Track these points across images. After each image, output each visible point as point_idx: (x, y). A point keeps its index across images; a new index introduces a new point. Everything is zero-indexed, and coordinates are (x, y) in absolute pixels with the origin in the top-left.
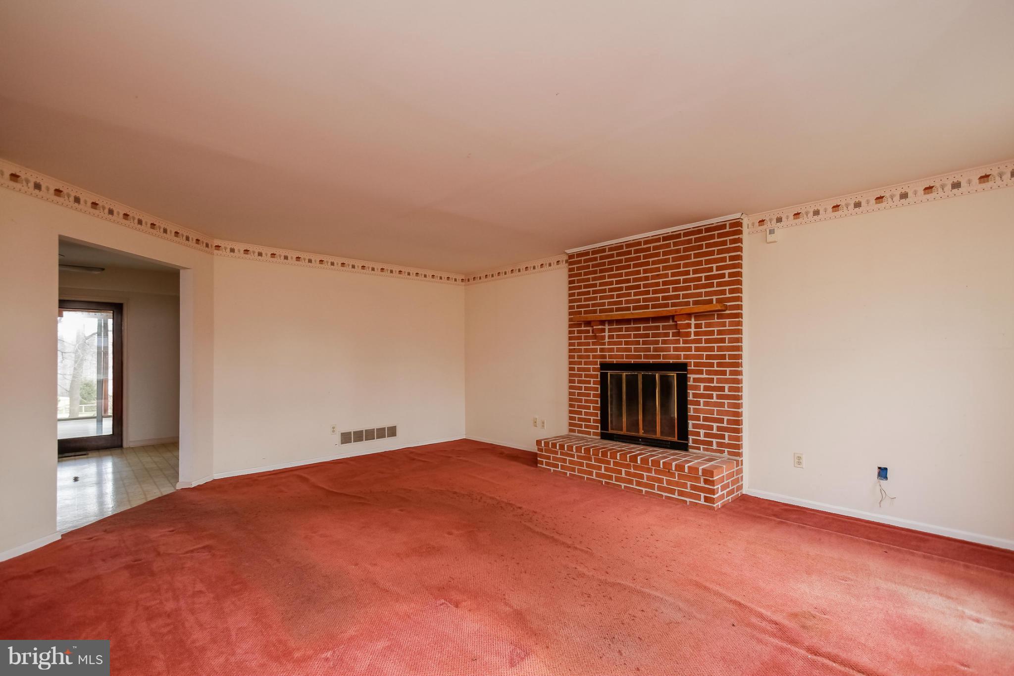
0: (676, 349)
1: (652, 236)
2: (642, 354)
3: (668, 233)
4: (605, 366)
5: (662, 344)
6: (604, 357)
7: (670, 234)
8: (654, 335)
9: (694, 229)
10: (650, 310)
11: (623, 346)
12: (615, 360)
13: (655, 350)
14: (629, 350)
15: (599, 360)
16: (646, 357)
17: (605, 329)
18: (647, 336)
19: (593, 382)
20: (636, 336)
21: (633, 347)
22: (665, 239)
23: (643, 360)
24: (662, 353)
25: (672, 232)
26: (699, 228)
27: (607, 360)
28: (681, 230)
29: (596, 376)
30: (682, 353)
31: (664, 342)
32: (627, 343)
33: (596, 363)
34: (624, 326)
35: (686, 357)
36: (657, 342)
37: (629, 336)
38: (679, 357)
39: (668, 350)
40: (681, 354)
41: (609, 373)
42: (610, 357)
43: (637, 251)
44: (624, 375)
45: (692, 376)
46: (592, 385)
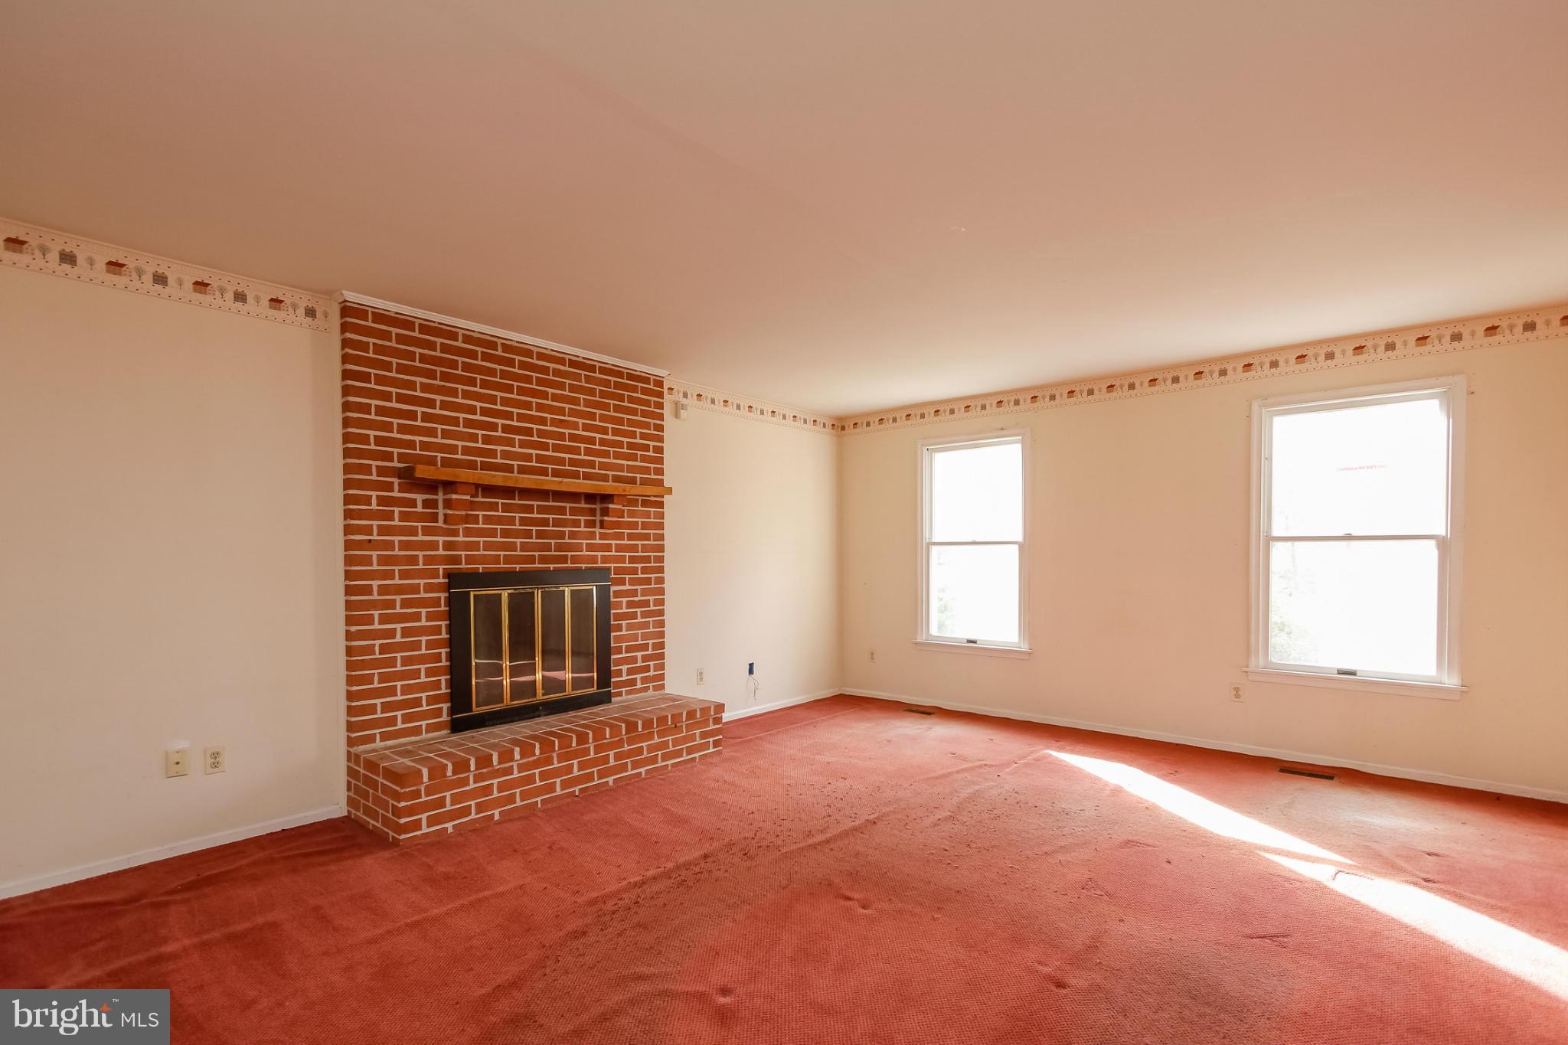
0: (590, 547)
1: (552, 350)
2: (536, 554)
3: (578, 357)
4: (455, 579)
5: (569, 538)
6: (456, 560)
7: (581, 360)
8: (557, 522)
9: (613, 367)
10: (549, 478)
11: (499, 539)
12: (480, 566)
13: (559, 547)
14: (512, 547)
15: (441, 567)
16: (543, 559)
17: (437, 500)
18: (545, 522)
19: (426, 617)
20: (523, 522)
21: (518, 541)
22: (573, 364)
23: (537, 565)
24: (569, 554)
25: (584, 358)
26: (620, 369)
27: (463, 566)
28: (599, 362)
29: (436, 602)
30: (599, 554)
31: (573, 535)
32: (506, 533)
33: (434, 574)
34: (500, 501)
35: (605, 559)
36: (561, 535)
37: (512, 520)
38: (594, 560)
39: (578, 548)
40: (597, 556)
41: (472, 594)
42: (470, 560)
43: (523, 365)
44: (505, 595)
45: (614, 588)
46: (423, 623)
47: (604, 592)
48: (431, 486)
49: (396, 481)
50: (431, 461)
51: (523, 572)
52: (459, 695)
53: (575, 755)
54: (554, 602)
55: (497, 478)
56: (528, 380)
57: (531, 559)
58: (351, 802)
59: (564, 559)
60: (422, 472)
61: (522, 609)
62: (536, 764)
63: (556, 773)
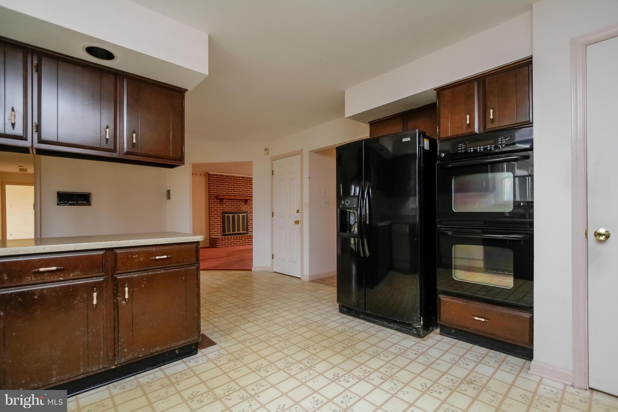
0: (245, 208)
4: (223, 213)
8: (239, 204)
10: (238, 197)
13: (239, 208)
14: (232, 208)
16: (237, 210)
17: (221, 201)
18: (237, 204)
20: (234, 204)
22: (242, 178)
27: (224, 211)
29: (220, 216)
31: (242, 206)
32: (231, 206)
33: (221, 212)
34: (230, 201)
35: (247, 210)
36: (240, 206)
37: (232, 204)
38: (245, 210)
39: (243, 208)
41: (226, 215)
42: (226, 210)
43: (234, 179)
44: (231, 215)
45: (249, 215)
46: (219, 219)
47: (247, 216)
48: (220, 199)
49: (215, 198)
50: (220, 195)
51: (234, 212)
52: (224, 231)
53: (241, 239)
54: (239, 217)
55: (230, 197)
56: (234, 181)
57: (235, 210)
58: (210, 244)
59: (240, 210)
60: (219, 197)
61: (234, 218)
62: (235, 240)
63: (238, 242)
